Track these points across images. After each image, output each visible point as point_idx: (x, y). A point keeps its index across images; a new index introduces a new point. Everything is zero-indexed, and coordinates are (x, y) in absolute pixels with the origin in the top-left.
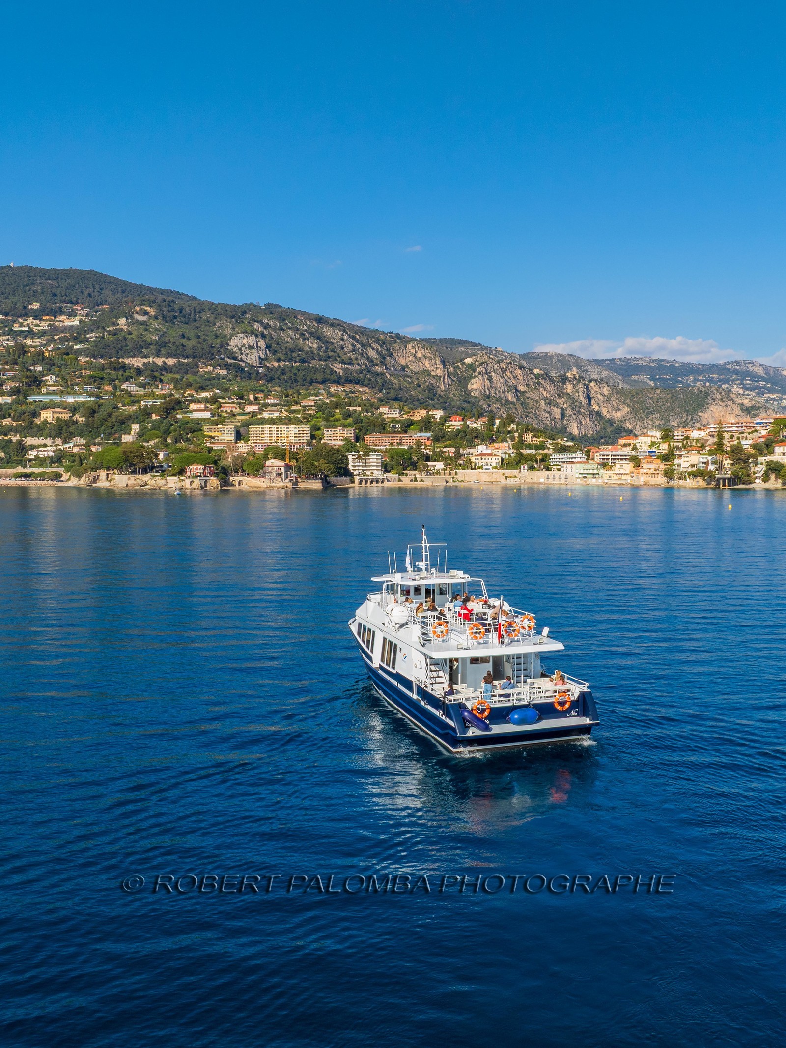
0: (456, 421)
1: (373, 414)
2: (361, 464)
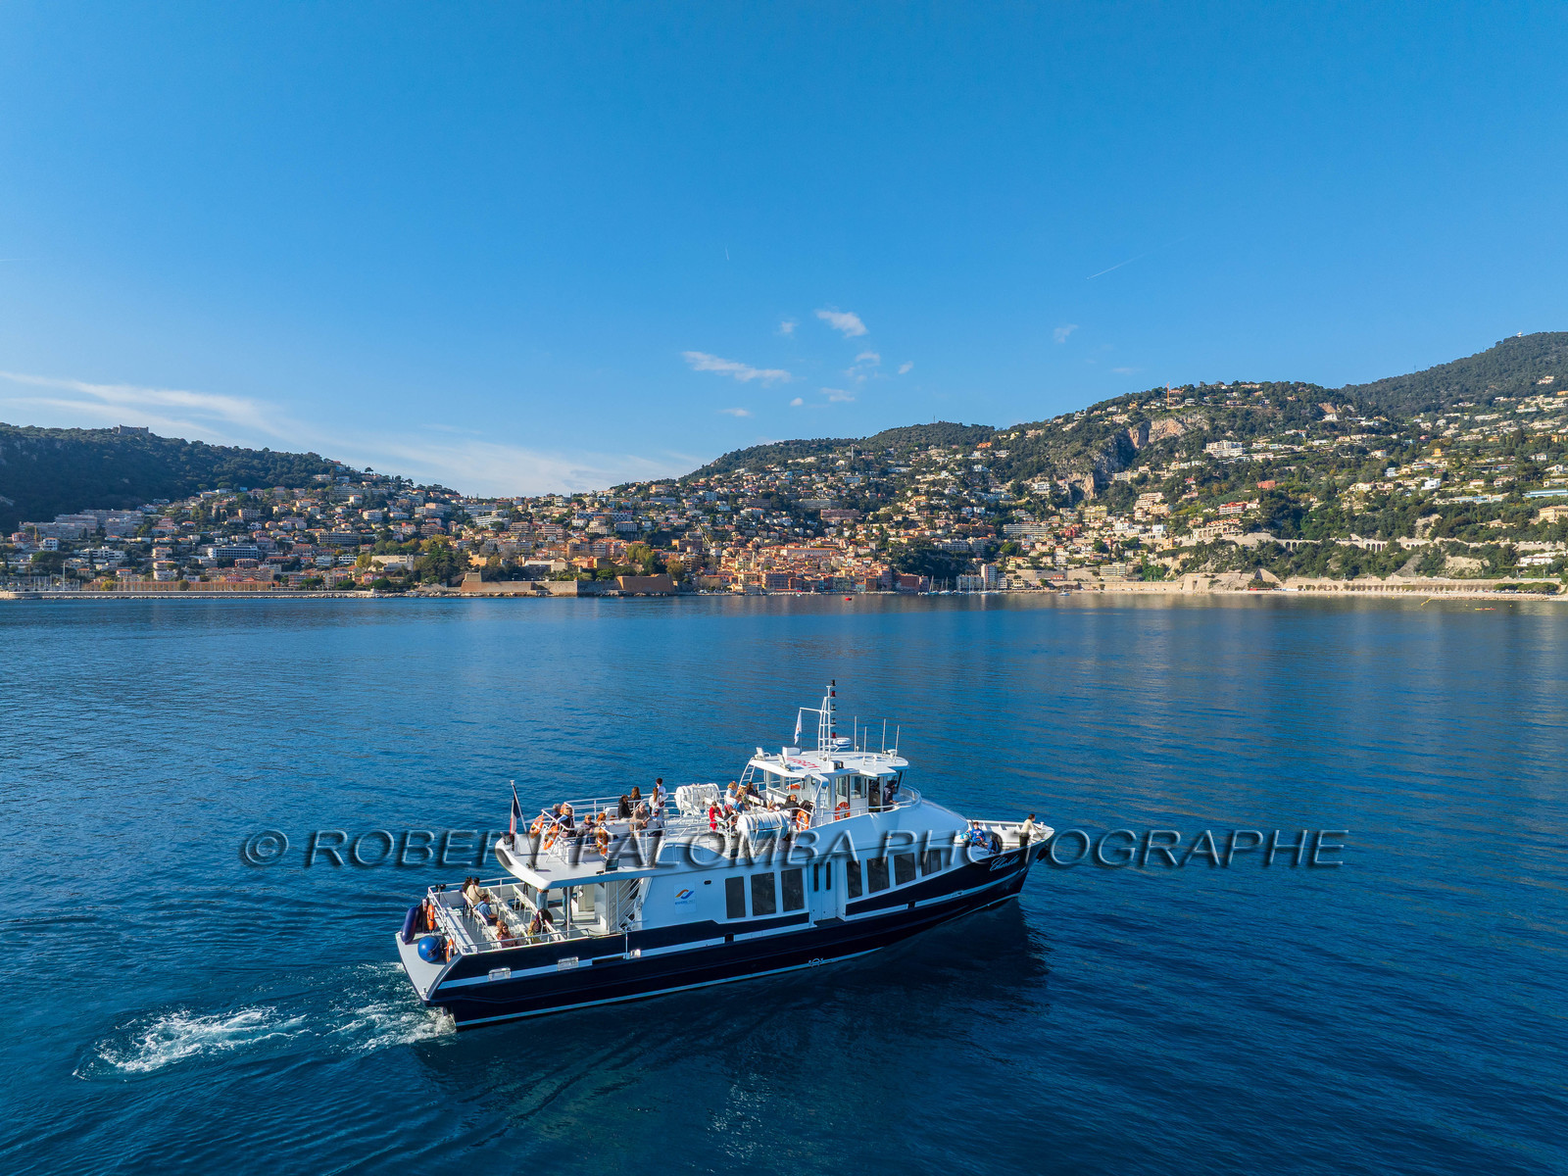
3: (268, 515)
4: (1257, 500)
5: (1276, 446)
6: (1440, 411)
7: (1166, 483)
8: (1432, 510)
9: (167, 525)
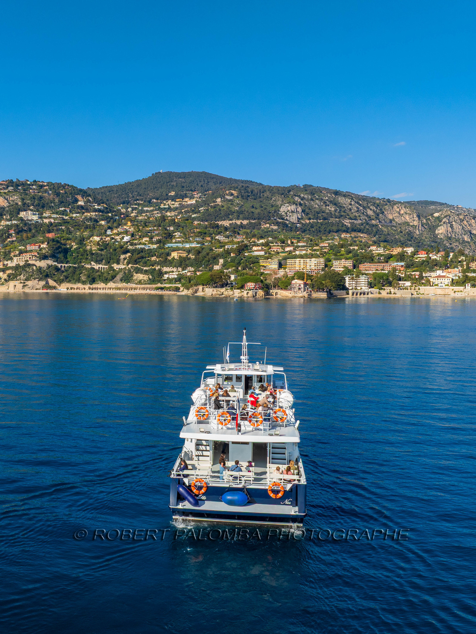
0: (422, 254)
1: (366, 251)
2: (354, 283)
4: (46, 243)
5: (55, 216)
6: (129, 204)
8: (126, 251)
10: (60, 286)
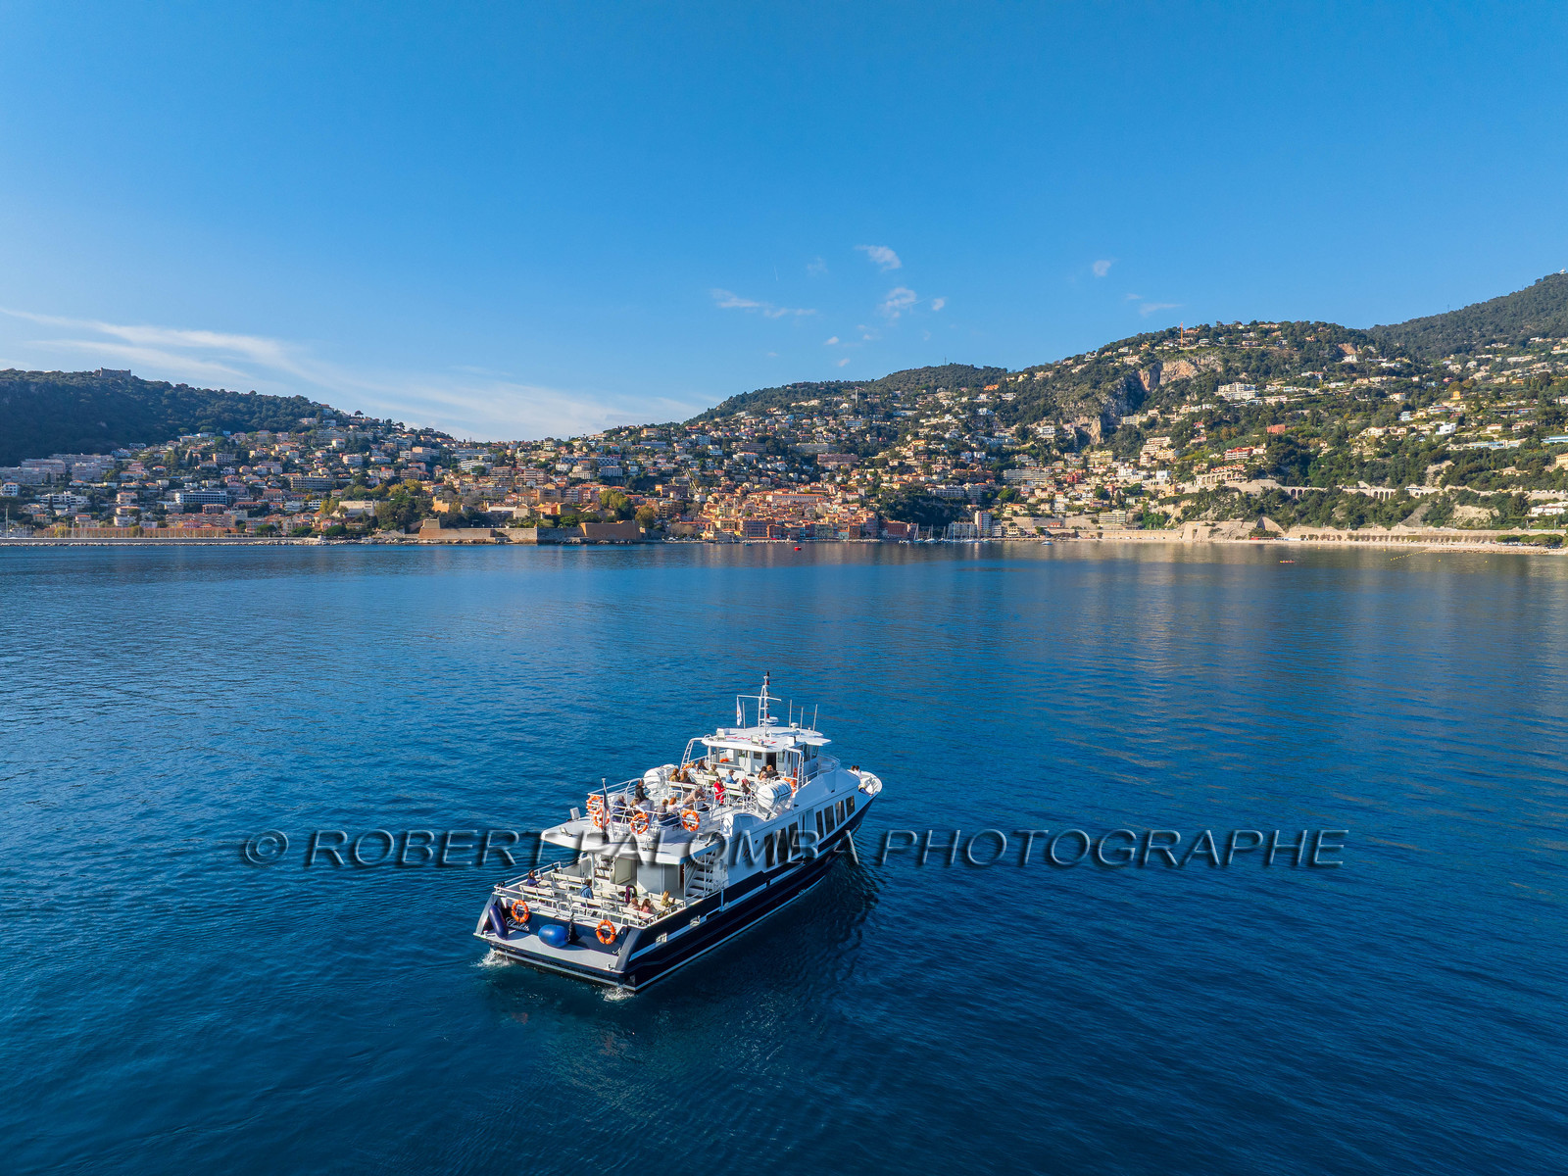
3: (243, 459)
4: (1264, 445)
5: (1290, 389)
6: (1471, 352)
7: (1175, 427)
8: (1445, 456)
9: (138, 470)
10: (1287, 532)
